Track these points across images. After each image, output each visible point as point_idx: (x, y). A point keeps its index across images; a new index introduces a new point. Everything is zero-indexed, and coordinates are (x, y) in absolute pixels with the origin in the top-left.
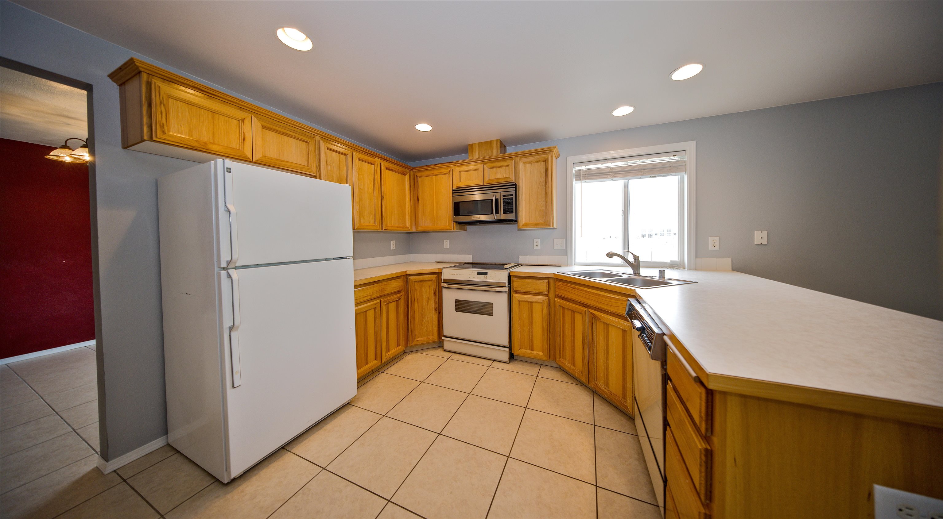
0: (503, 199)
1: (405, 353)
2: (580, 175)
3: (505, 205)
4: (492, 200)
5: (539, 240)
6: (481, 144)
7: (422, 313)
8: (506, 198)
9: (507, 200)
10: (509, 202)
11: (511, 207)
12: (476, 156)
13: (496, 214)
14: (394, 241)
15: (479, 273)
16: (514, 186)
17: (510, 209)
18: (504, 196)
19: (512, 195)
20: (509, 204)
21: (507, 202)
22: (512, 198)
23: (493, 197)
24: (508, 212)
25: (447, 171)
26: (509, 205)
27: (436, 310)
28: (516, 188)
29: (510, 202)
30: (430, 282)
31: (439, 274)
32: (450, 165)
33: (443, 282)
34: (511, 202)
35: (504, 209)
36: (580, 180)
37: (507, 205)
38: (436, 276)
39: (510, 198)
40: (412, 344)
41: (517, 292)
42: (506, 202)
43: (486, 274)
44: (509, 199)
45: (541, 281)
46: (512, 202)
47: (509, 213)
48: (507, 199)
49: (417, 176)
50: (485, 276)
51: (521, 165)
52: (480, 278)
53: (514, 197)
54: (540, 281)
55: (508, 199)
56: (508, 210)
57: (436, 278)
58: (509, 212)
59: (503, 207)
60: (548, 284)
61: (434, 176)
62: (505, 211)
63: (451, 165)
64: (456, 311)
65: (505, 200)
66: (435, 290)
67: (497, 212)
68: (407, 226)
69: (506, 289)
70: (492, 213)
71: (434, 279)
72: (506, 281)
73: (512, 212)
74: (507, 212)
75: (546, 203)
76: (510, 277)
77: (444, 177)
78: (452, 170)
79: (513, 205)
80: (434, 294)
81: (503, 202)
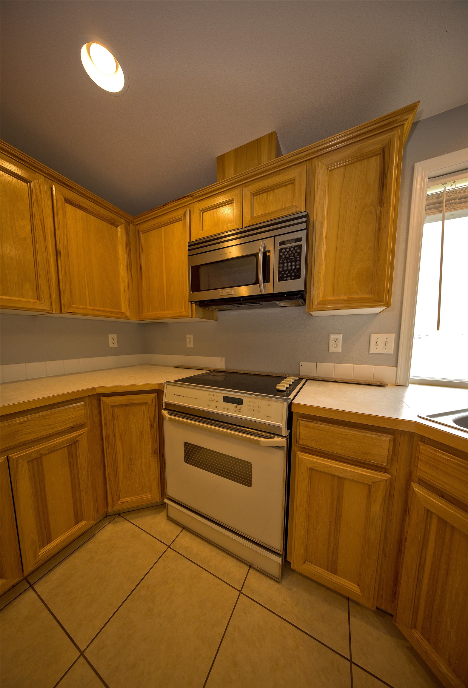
0: (280, 251)
1: (106, 516)
2: (441, 202)
3: (283, 263)
4: (256, 255)
5: (340, 337)
6: (239, 152)
7: (130, 458)
8: (285, 249)
9: (288, 252)
10: (292, 255)
11: (295, 265)
12: (230, 173)
13: (264, 282)
14: (115, 336)
15: (226, 399)
16: (305, 219)
17: (293, 270)
18: (281, 243)
19: (300, 239)
20: (292, 259)
21: (288, 256)
22: (300, 247)
23: (259, 248)
24: (289, 276)
25: (180, 213)
26: (291, 262)
27: (155, 452)
28: (307, 222)
29: (294, 256)
30: (144, 407)
31: (159, 392)
32: (186, 202)
33: (164, 407)
34: (296, 254)
35: (280, 272)
36: (441, 211)
37: (287, 262)
38: (154, 395)
39: (295, 246)
40: (113, 508)
41: (306, 450)
42: (285, 257)
43: (239, 402)
44: (292, 249)
45: (373, 436)
46: (300, 254)
47: (291, 279)
48: (288, 250)
49: (138, 230)
50: (238, 406)
51: (321, 174)
52: (228, 409)
53: (303, 243)
54: (370, 435)
55: (290, 248)
56: (289, 272)
57: (154, 401)
58: (291, 276)
59: (279, 268)
60: (392, 443)
61: (163, 228)
62: (283, 275)
63: (188, 201)
64: (186, 462)
65: (284, 253)
66: (153, 421)
67: (266, 279)
68: (123, 311)
69: (282, 441)
70: (257, 282)
71: (150, 401)
72: (282, 423)
73: (298, 277)
74: (287, 276)
75: (379, 250)
76: (290, 415)
77: (178, 226)
78: (190, 211)
79: (300, 261)
80: (152, 426)
81: (280, 257)
